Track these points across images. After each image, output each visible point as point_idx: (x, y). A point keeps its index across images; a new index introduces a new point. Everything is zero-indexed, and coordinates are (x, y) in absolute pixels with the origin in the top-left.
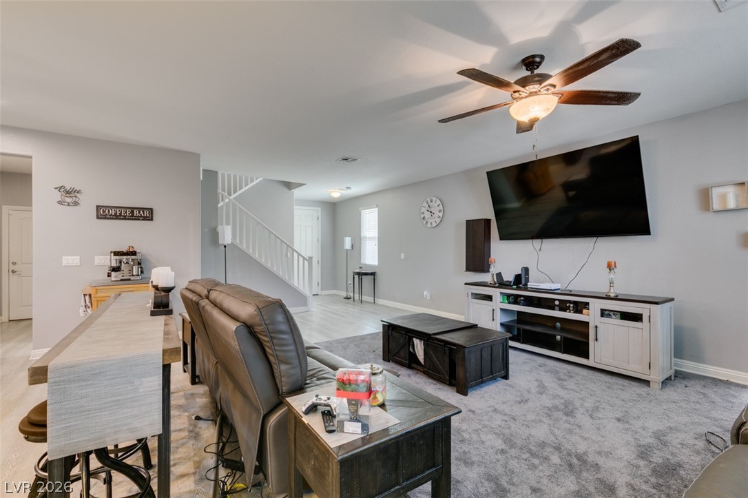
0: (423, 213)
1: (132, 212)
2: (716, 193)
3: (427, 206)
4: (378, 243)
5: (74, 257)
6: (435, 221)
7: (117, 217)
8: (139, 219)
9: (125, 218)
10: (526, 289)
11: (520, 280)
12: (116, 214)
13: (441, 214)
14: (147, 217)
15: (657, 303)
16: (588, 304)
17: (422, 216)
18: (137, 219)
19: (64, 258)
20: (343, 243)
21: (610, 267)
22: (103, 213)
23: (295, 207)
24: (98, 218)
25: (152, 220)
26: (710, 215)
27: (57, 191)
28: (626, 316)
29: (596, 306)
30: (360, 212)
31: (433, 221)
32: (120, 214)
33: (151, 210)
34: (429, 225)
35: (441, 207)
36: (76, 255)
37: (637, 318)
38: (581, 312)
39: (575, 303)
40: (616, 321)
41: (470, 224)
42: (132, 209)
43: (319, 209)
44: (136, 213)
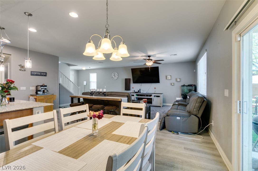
0: (112, 76)
1: (41, 74)
2: (168, 77)
3: (114, 74)
4: (97, 83)
5: (24, 87)
6: (116, 78)
7: (37, 75)
8: (43, 76)
9: (39, 75)
10: (140, 93)
11: (139, 91)
12: (36, 74)
13: (118, 77)
14: (45, 75)
15: (162, 94)
16: (152, 95)
17: (112, 77)
18: (42, 75)
19: (21, 87)
20: (83, 83)
21: (155, 88)
22: (33, 73)
23: (71, 72)
24: (31, 75)
25: (46, 76)
26: (167, 80)
27: (19, 66)
28: (157, 96)
29: (153, 95)
30: (89, 74)
31: (115, 78)
32: (38, 74)
33: (46, 73)
34: (114, 79)
35: (118, 75)
36: (25, 87)
37: (159, 96)
38: (150, 96)
39: (150, 95)
40: (156, 97)
41: (126, 79)
42: (41, 73)
43: (73, 72)
44: (42, 74)
